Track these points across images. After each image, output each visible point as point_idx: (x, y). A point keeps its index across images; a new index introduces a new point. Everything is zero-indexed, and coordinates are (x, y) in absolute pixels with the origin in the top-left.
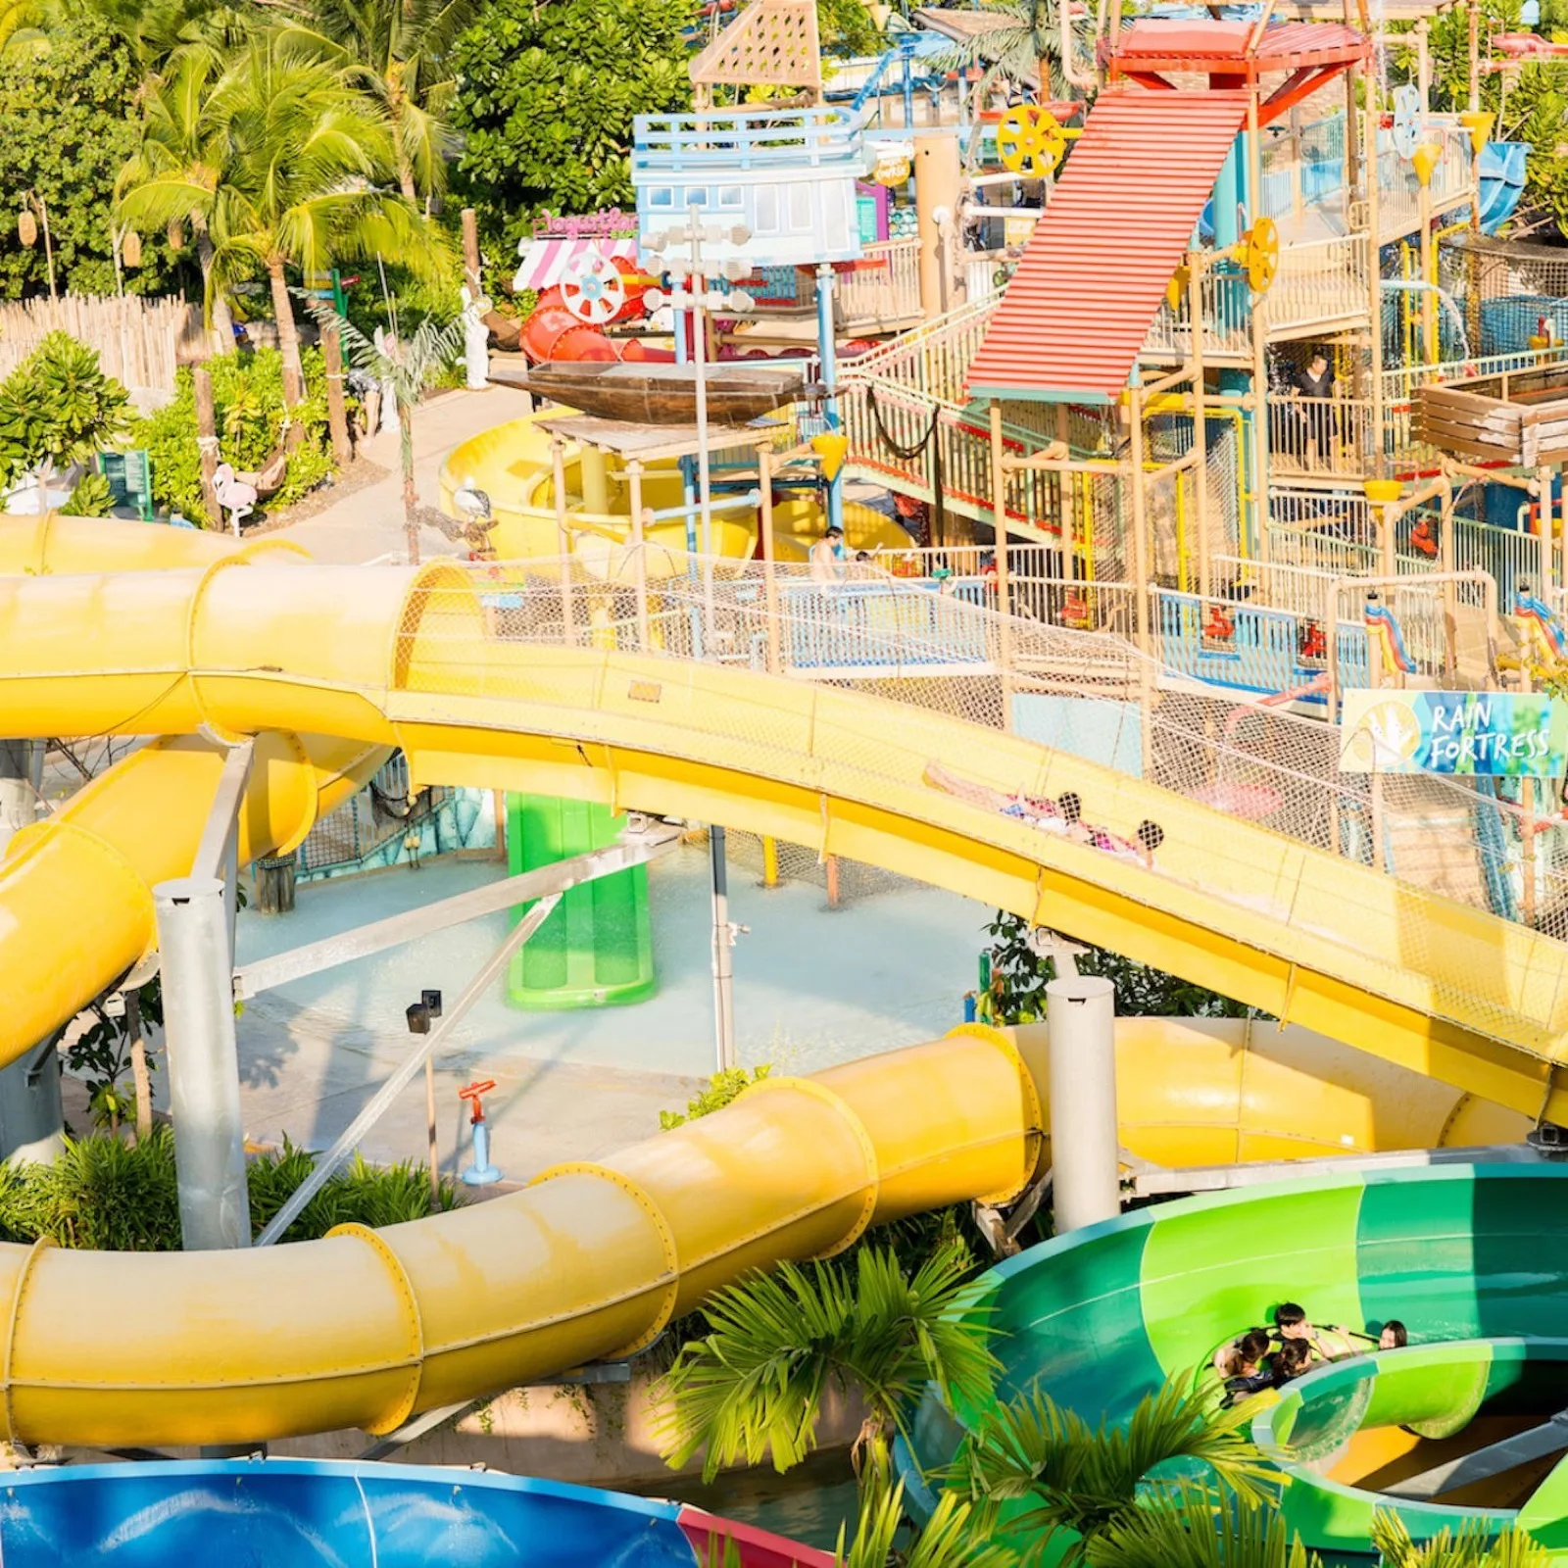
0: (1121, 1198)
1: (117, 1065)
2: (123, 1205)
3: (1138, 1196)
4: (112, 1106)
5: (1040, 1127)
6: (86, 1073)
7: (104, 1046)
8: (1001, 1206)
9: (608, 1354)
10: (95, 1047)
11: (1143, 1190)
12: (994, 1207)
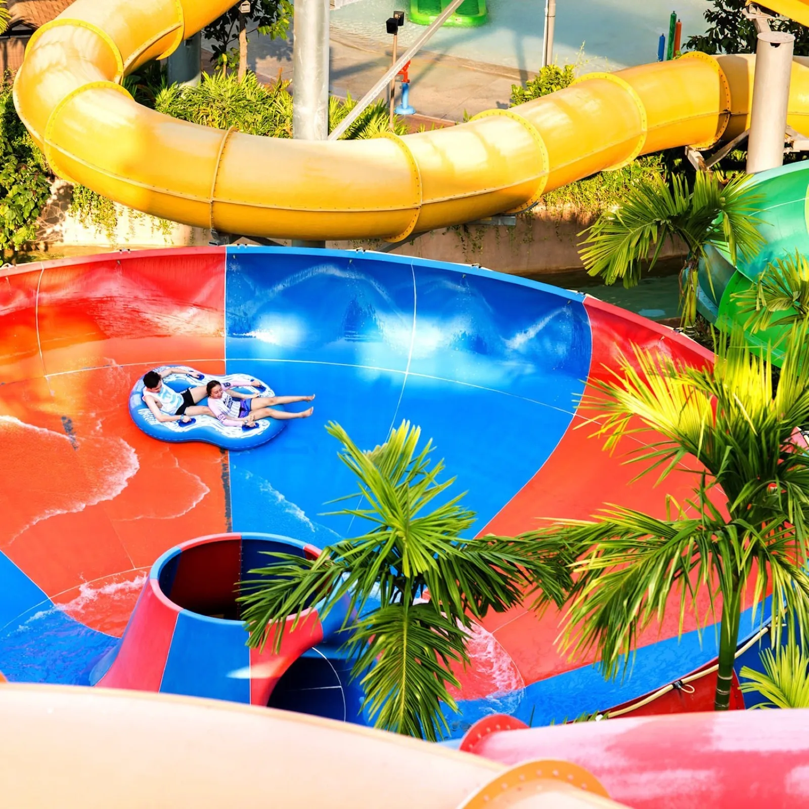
0: (784, 152)
1: (228, 37)
2: (233, 111)
3: (794, 151)
4: (225, 60)
5: (729, 110)
6: (214, 41)
7: (223, 28)
8: (702, 150)
9: (505, 212)
10: (218, 27)
11: (797, 148)
12: (698, 150)
